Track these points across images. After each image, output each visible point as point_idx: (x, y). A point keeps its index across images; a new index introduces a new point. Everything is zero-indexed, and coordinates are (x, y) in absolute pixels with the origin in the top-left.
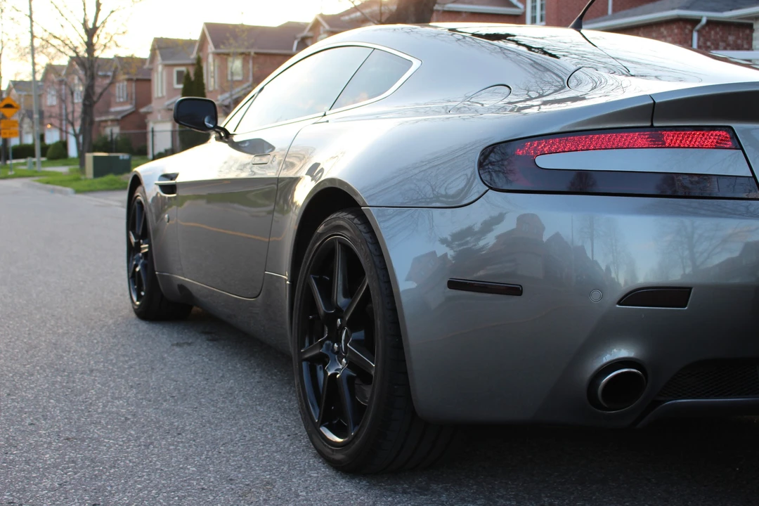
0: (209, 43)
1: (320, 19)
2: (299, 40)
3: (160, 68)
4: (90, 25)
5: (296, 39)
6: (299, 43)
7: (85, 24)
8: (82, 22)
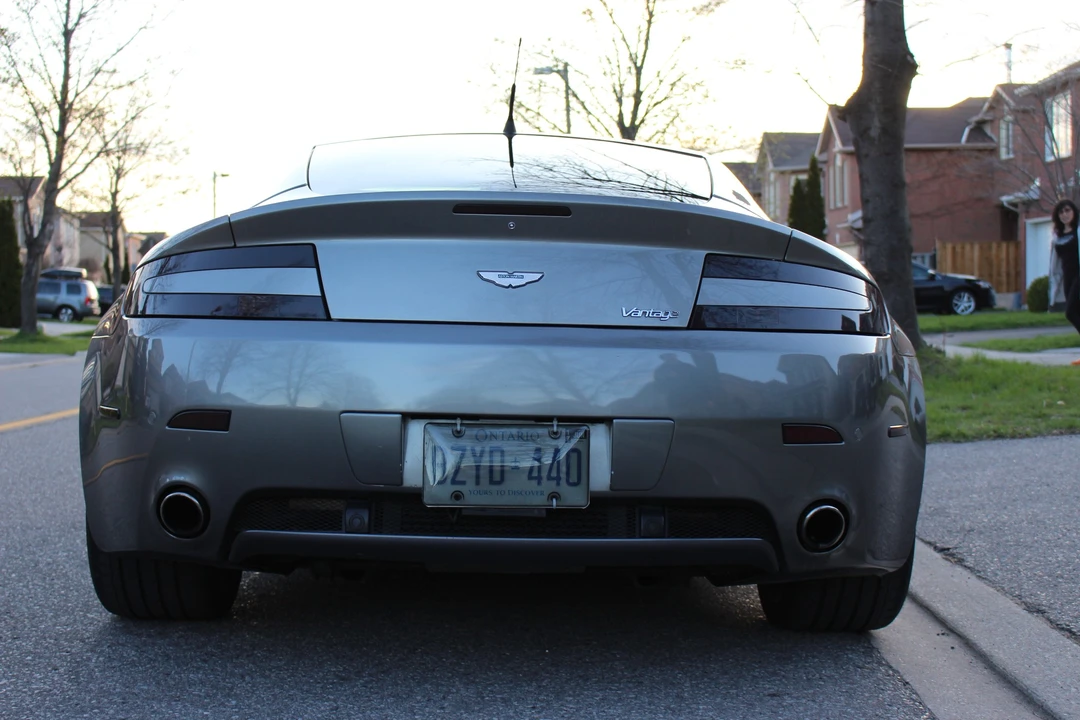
0: (835, 139)
1: (1000, 91)
2: (971, 126)
3: (772, 177)
4: (627, 123)
5: (968, 124)
6: (971, 131)
7: (621, 123)
8: (617, 119)
